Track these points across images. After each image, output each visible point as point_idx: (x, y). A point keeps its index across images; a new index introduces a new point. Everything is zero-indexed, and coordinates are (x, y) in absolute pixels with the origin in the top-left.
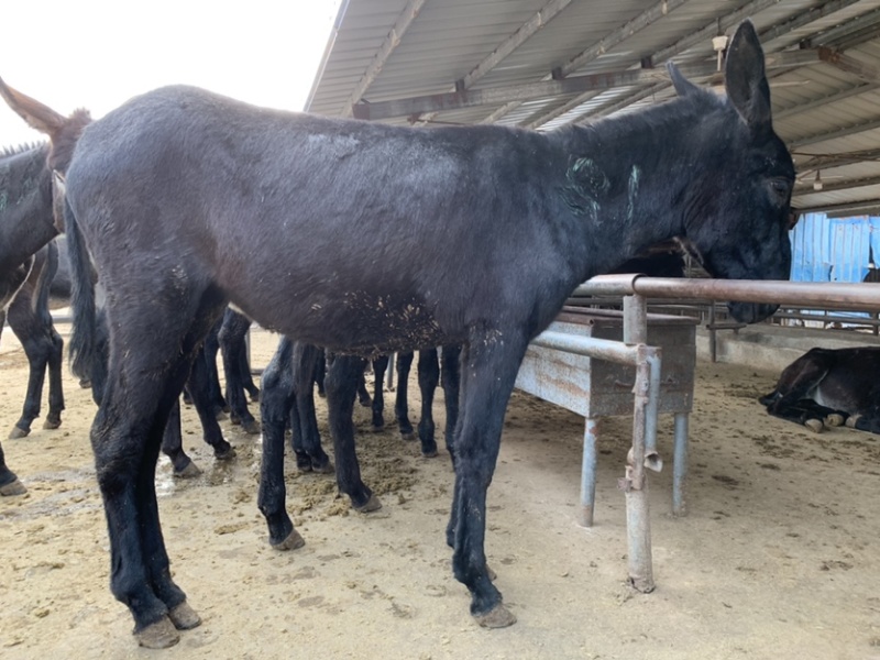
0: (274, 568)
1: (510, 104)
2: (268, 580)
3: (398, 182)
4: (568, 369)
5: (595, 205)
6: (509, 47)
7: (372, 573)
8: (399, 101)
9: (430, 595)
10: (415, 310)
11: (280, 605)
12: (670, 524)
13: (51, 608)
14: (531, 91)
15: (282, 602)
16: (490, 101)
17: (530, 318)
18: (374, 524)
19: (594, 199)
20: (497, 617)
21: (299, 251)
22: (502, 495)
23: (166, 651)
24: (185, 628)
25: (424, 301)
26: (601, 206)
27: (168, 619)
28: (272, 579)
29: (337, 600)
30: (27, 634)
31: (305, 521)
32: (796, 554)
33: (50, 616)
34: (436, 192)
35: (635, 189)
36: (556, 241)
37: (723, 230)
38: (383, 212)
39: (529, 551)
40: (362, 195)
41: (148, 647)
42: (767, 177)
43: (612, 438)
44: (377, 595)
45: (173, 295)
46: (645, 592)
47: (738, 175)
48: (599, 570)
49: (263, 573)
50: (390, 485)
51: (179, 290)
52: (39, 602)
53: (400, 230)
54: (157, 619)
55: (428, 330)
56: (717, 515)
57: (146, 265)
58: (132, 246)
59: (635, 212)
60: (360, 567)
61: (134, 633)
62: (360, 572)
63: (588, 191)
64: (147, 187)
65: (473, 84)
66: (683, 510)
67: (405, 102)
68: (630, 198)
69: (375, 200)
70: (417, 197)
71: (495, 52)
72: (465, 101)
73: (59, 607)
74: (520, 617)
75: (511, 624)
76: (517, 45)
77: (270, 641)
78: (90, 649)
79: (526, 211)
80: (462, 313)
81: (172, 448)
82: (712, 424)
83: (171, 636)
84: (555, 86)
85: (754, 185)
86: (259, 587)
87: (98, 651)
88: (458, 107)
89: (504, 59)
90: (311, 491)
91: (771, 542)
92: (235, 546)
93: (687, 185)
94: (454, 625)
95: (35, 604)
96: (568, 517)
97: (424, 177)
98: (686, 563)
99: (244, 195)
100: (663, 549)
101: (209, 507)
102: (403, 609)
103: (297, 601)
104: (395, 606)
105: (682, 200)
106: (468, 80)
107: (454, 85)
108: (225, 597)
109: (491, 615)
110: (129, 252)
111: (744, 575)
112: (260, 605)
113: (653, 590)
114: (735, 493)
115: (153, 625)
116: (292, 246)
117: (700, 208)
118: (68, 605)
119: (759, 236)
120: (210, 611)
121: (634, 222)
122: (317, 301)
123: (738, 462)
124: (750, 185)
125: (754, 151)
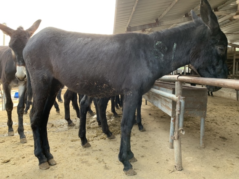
0: (80, 152)
1: (174, 25)
2: (77, 155)
3: (100, 50)
4: (167, 102)
5: (162, 55)
6: (169, 9)
7: (104, 156)
8: (140, 26)
9: (116, 164)
10: (106, 85)
11: (77, 162)
12: (198, 150)
13: (26, 156)
14: (178, 21)
15: (78, 161)
16: (166, 24)
17: (141, 88)
18: (111, 143)
19: (163, 53)
20: (130, 172)
21: (72, 69)
22: (150, 137)
23: (45, 171)
24: (52, 165)
25: (108, 83)
26: (164, 55)
27: (47, 162)
28: (78, 155)
29: (91, 162)
30: (18, 162)
31: (94, 140)
32: (236, 164)
33: (25, 158)
34: (111, 52)
35: (175, 50)
36: (148, 66)
37: (202, 63)
38: (95, 58)
39: (150, 154)
40: (89, 54)
41: (41, 169)
42: (217, 45)
43: (192, 123)
44: (102, 162)
45: (44, 81)
46: (179, 170)
47: (207, 45)
48: (168, 162)
49: (77, 153)
50: (120, 132)
51: (46, 80)
52: (24, 154)
53: (100, 63)
54: (44, 162)
55: (112, 91)
56: (215, 149)
57: (38, 73)
58: (35, 68)
59: (174, 57)
60: (102, 154)
61: (39, 165)
62: (101, 155)
63: (160, 51)
64: (38, 54)
65: (160, 20)
66: (203, 146)
67: (141, 26)
68: (173, 53)
69: (93, 55)
70: (106, 54)
71: (165, 10)
72: (158, 25)
73: (27, 156)
74: (138, 173)
75: (134, 175)
76: (171, 8)
77: (70, 171)
78: (29, 168)
79: (139, 57)
80: (121, 86)
81: (67, 118)
82: (228, 120)
83: (47, 167)
84: (186, 19)
85: (212, 48)
86: (74, 156)
87: (30, 168)
88: (156, 27)
89: (168, 12)
90: (99, 132)
91: (229, 159)
92: (74, 145)
93: (190, 49)
94: (119, 173)
95: (23, 155)
96: (166, 145)
97: (108, 48)
98: (197, 163)
99: (59, 55)
100: (192, 158)
101: (72, 134)
102: (107, 167)
103: (81, 161)
104: (106, 166)
105: (189, 53)
106: (159, 19)
107: (155, 20)
108: (65, 158)
109: (128, 172)
110: (34, 70)
111: (215, 169)
112: (72, 161)
113: (181, 170)
114: (224, 143)
115: (43, 164)
116: (70, 68)
117: (194, 56)
118: (29, 156)
119: (215, 64)
120: (60, 162)
121: (174, 60)
122: (78, 83)
123: (230, 133)
124: (211, 47)
125: (212, 37)
